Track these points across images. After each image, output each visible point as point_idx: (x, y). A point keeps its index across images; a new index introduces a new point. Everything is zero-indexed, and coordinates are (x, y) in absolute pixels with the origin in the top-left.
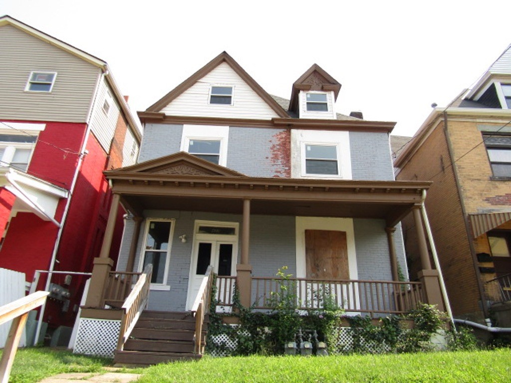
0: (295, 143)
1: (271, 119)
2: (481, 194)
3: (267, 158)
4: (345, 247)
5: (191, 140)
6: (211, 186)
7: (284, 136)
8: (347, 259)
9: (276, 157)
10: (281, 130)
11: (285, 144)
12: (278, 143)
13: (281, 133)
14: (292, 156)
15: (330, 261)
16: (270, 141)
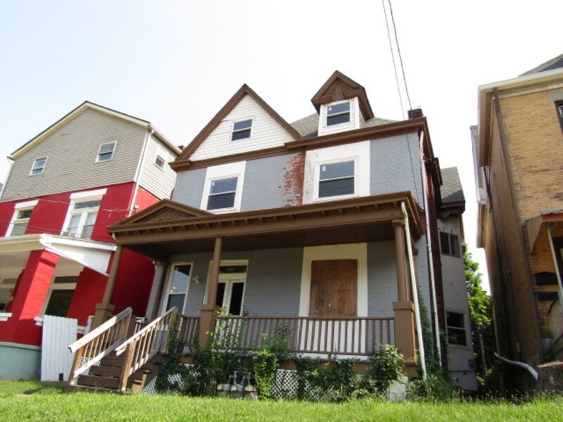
0: (310, 165)
1: (283, 145)
2: (548, 191)
3: (280, 187)
5: (213, 181)
7: (298, 160)
8: (356, 291)
9: (289, 185)
10: (296, 155)
11: (299, 169)
12: (292, 168)
13: (295, 157)
14: (305, 180)
15: (336, 295)
16: (285, 169)
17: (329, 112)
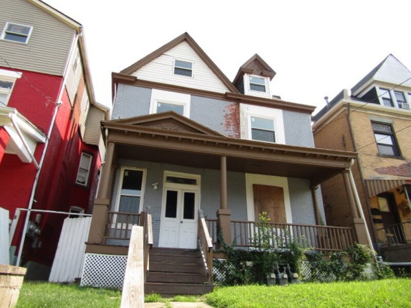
0: (243, 114)
1: (225, 93)
2: (372, 166)
3: (222, 124)
4: (282, 199)
5: (158, 103)
6: (196, 142)
7: (234, 107)
8: (284, 208)
9: (228, 124)
10: (232, 103)
11: (235, 114)
12: (230, 113)
13: (232, 105)
14: (241, 124)
15: (272, 210)
16: (224, 111)
17: (250, 81)
